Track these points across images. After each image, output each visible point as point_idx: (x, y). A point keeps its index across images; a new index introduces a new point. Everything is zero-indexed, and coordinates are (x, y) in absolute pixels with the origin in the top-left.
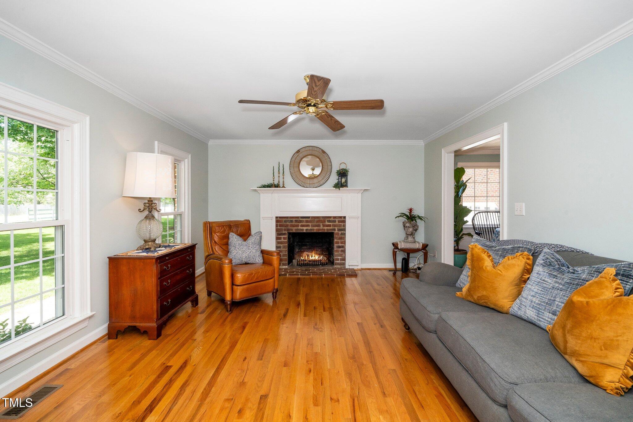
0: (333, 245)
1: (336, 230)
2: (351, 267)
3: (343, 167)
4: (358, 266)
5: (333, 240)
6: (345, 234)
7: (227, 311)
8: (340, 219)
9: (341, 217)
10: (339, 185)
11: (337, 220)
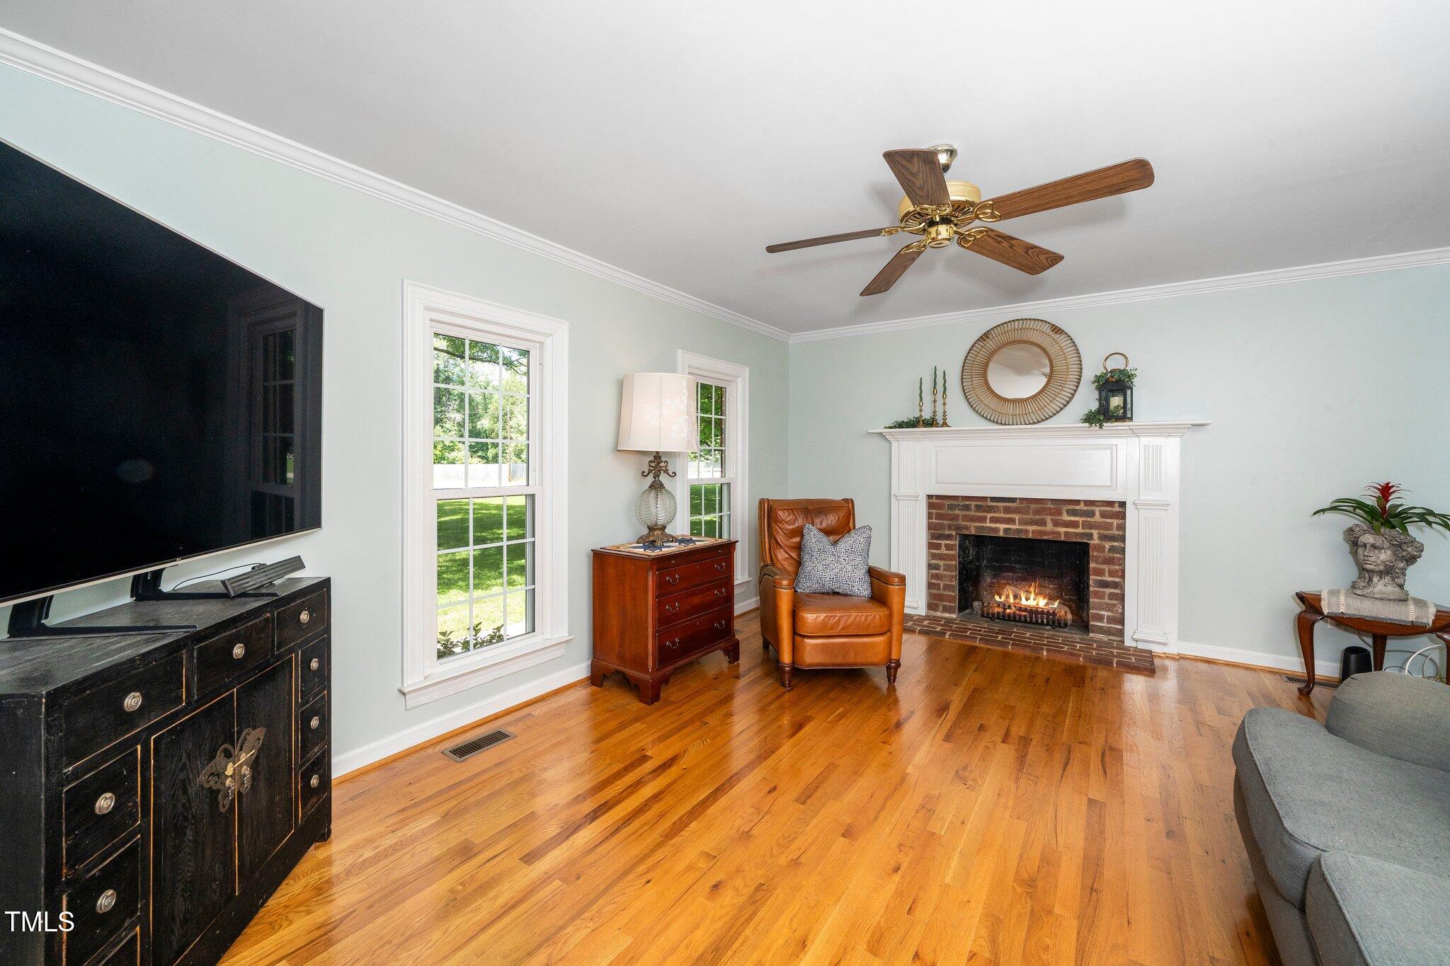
0: (1088, 579)
1: (1096, 536)
2: (1141, 646)
3: (1116, 364)
4: (1165, 644)
5: (1088, 563)
6: (1123, 551)
7: (783, 685)
8: (1109, 509)
9: (1111, 503)
10: (1101, 416)
11: (1097, 510)
